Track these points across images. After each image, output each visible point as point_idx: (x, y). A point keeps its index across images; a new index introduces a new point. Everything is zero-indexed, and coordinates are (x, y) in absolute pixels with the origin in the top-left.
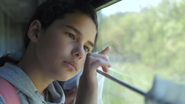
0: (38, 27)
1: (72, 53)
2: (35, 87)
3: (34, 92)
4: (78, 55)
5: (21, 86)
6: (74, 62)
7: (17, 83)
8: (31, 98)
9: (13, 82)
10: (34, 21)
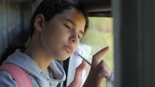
0: (42, 19)
1: (69, 39)
2: (40, 69)
3: (40, 73)
4: (74, 41)
5: (30, 70)
6: (71, 47)
7: (27, 68)
8: (38, 78)
9: (24, 67)
10: (39, 15)
